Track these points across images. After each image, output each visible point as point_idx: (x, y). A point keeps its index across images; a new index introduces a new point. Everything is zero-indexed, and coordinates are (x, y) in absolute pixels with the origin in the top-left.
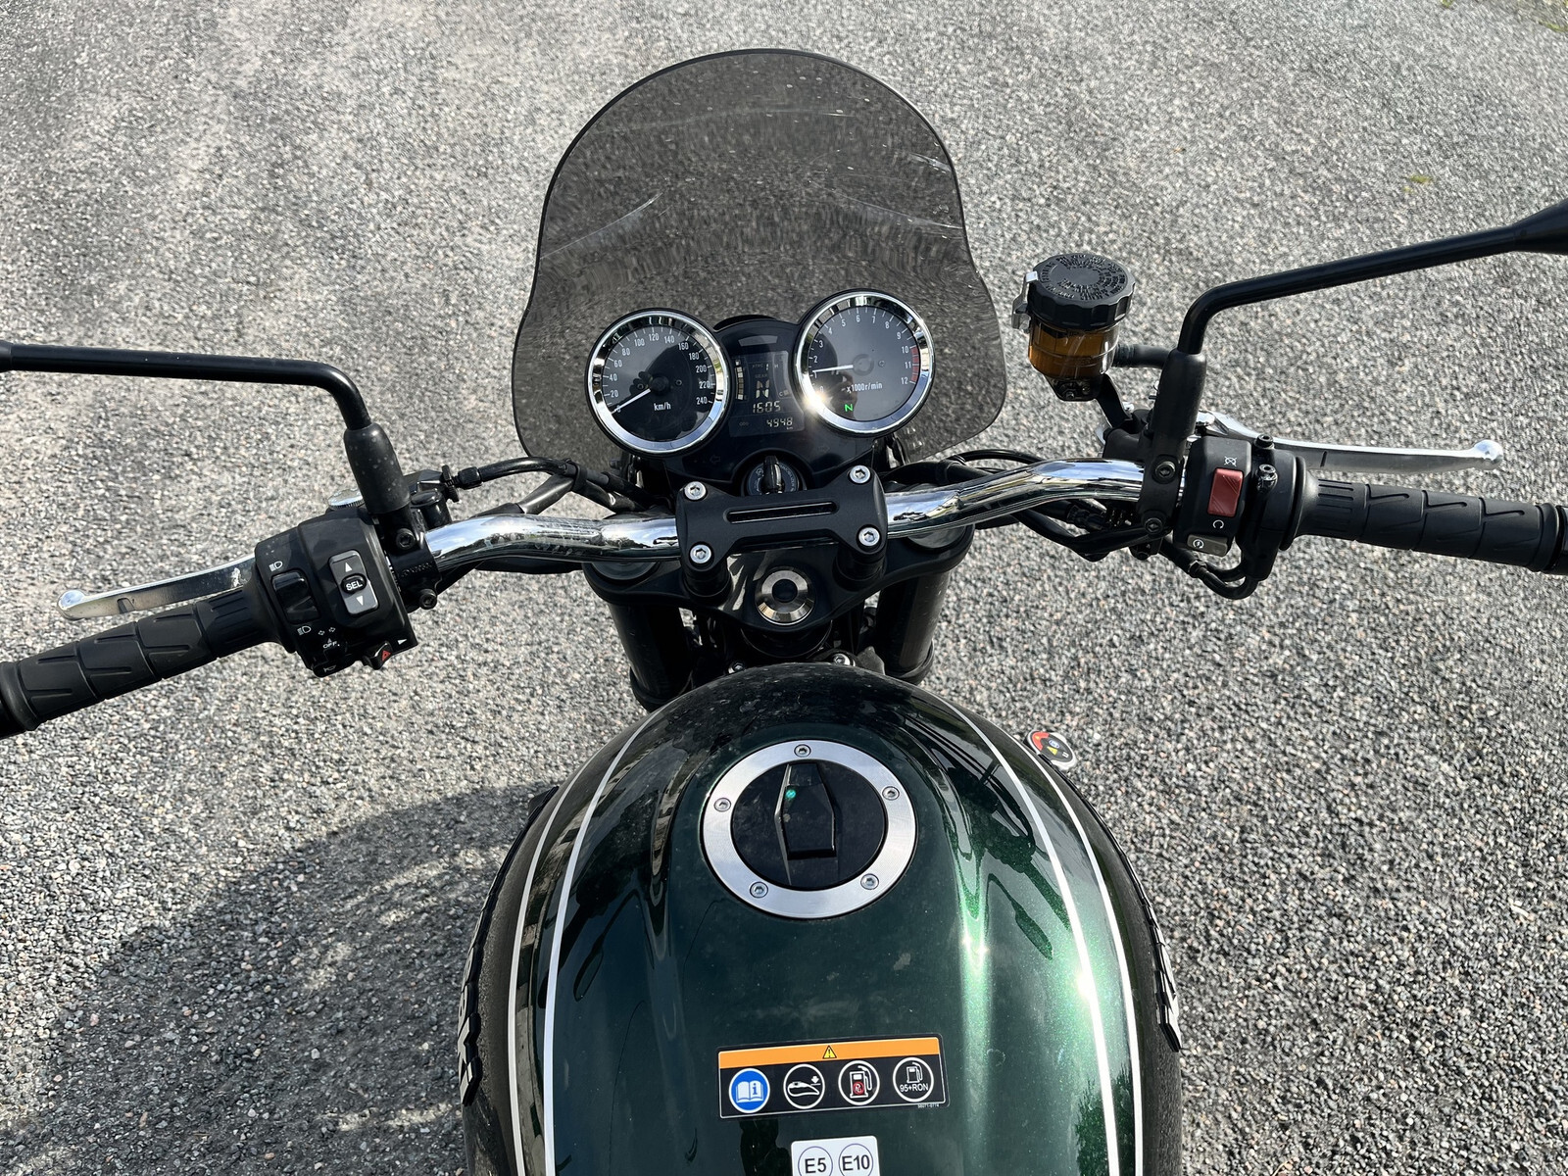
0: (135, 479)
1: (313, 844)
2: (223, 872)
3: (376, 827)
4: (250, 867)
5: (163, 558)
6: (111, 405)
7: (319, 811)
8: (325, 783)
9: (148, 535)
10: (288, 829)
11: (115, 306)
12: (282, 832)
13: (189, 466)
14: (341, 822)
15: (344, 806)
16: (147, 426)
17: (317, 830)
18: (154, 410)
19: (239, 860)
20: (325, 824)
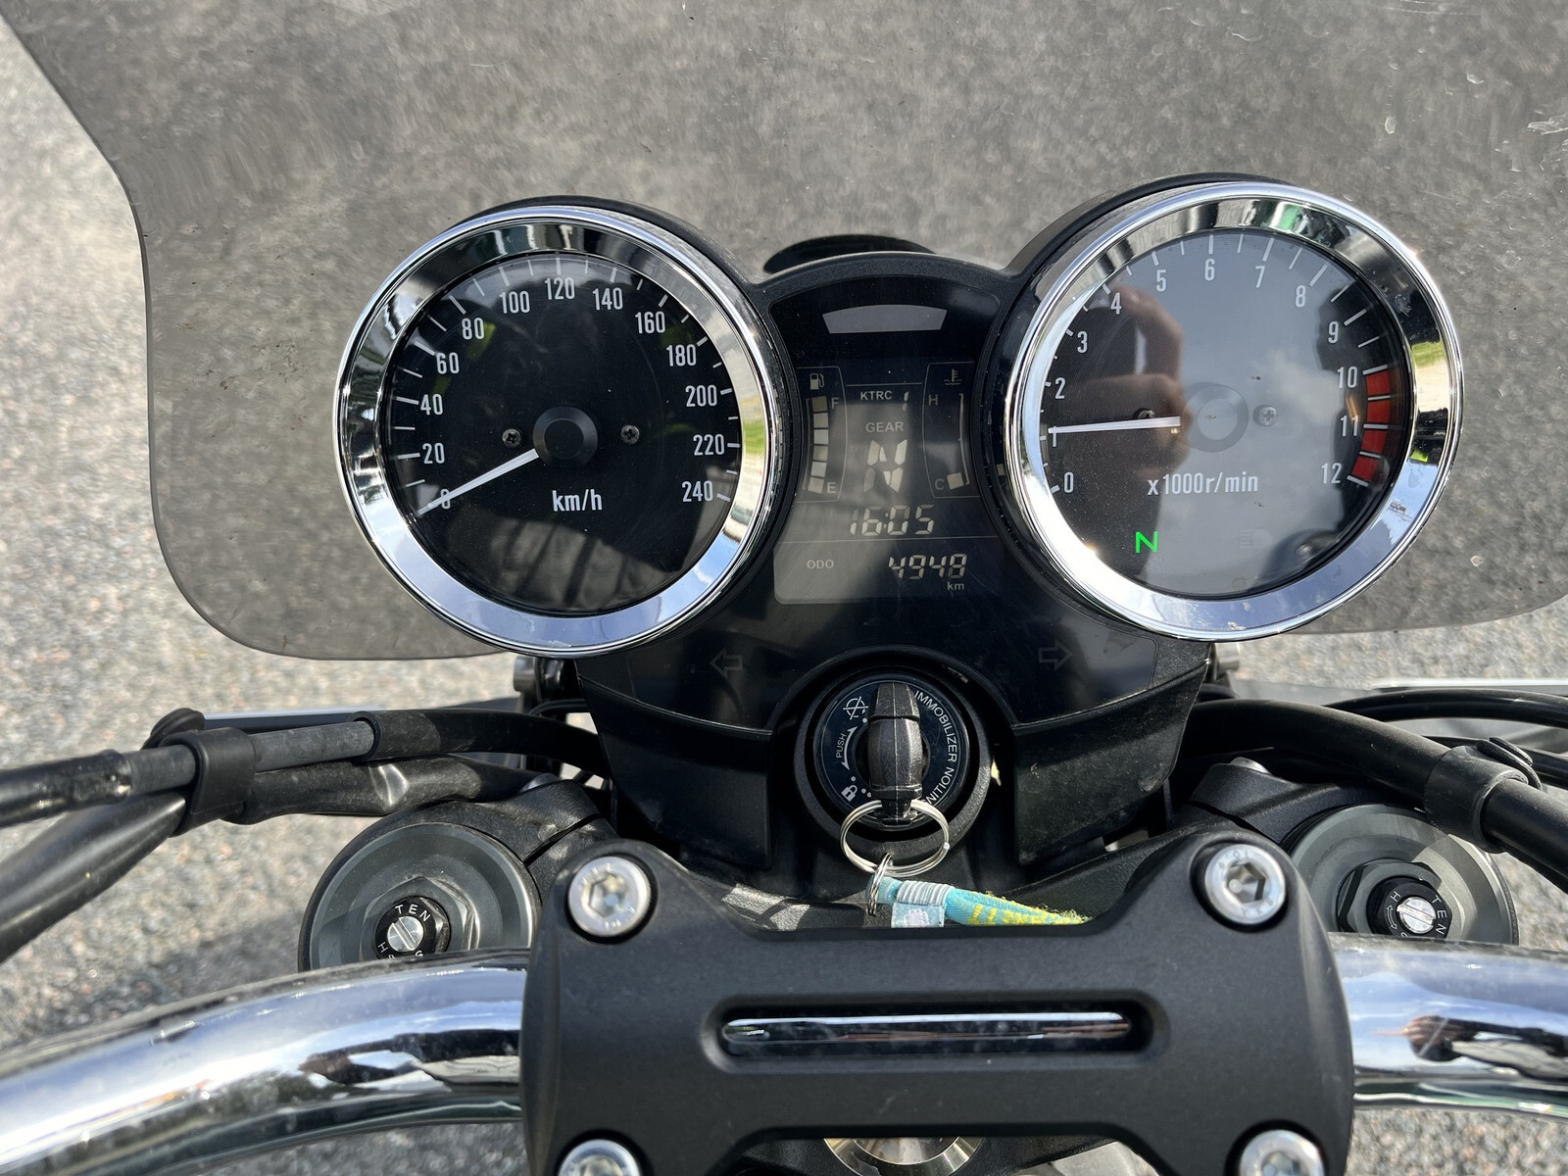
0: (42, 401)
1: (176, 959)
2: (47, 992)
3: (268, 937)
4: (85, 987)
5: (55, 510)
6: (35, 300)
7: (192, 906)
8: (209, 861)
9: (43, 479)
10: (146, 931)
11: (67, 174)
12: (137, 935)
13: (114, 386)
14: (223, 924)
15: (230, 899)
16: (74, 329)
17: (187, 936)
18: (86, 309)
19: (71, 974)
20: (199, 926)
